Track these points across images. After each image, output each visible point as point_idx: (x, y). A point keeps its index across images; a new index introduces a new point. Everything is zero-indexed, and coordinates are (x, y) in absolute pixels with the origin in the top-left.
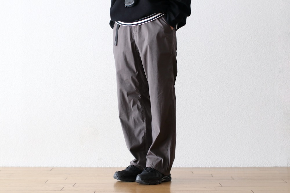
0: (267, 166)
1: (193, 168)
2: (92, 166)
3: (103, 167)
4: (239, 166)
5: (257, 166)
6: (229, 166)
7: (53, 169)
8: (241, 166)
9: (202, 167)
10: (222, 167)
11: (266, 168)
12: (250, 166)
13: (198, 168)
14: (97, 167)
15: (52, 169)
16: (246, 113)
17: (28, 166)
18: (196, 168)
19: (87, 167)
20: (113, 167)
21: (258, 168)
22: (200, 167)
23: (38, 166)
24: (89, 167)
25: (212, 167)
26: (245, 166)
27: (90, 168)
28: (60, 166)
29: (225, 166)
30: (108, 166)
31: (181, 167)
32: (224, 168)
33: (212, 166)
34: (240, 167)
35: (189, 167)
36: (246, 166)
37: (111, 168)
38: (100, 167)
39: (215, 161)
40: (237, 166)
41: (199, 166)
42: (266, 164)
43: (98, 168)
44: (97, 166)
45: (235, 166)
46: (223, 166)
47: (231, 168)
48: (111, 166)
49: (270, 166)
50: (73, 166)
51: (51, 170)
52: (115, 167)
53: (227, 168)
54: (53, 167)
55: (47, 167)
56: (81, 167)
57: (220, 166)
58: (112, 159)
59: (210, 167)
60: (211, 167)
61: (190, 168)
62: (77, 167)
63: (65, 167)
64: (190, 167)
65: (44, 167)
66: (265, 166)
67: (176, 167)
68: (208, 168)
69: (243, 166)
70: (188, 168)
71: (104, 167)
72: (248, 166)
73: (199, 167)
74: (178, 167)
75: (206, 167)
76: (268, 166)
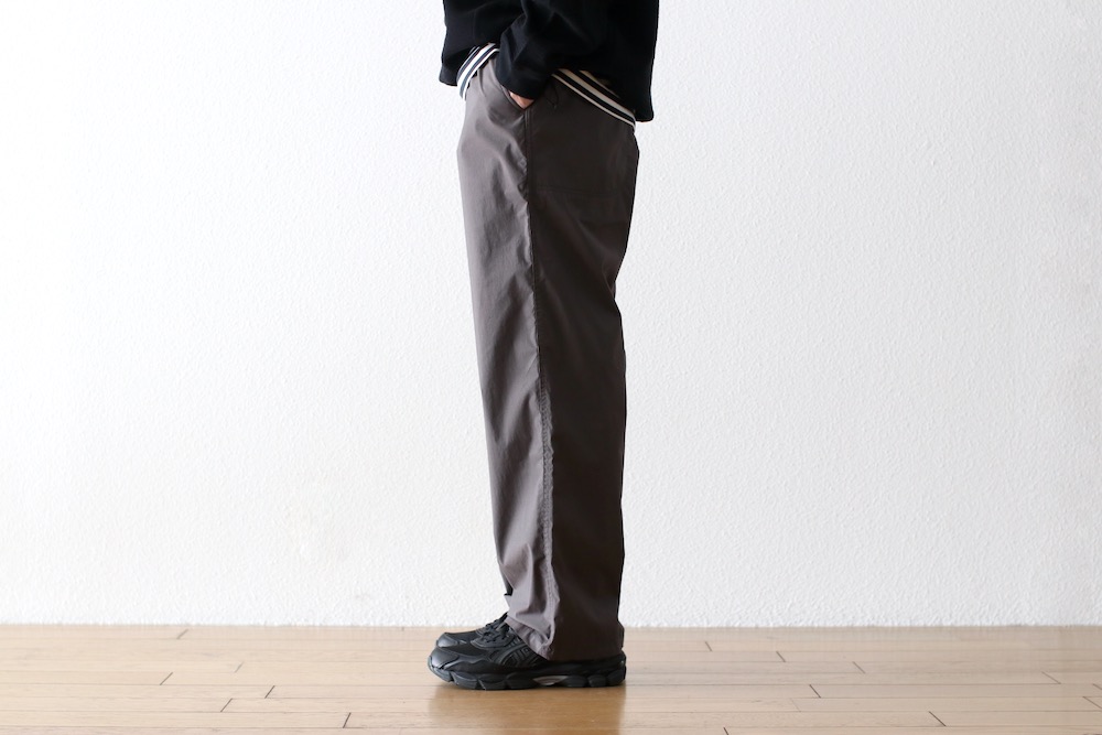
0: (985, 623)
1: (710, 630)
2: (330, 623)
3: (372, 624)
4: (882, 623)
5: (949, 624)
6: (845, 625)
7: (186, 631)
8: (889, 624)
9: (743, 625)
10: (816, 625)
11: (981, 629)
12: (921, 623)
13: (729, 630)
14: (352, 626)
15: (182, 634)
16: (908, 425)
17: (91, 622)
18: (719, 630)
19: (314, 626)
20: (410, 625)
21: (954, 630)
22: (737, 625)
23: (129, 622)
24: (321, 626)
25: (781, 628)
26: (903, 624)
27: (325, 629)
28: (211, 622)
29: (830, 624)
30: (393, 623)
31: (665, 625)
32: (824, 630)
33: (782, 624)
34: (886, 625)
35: (695, 625)
36: (908, 624)
37: (403, 628)
38: (361, 624)
39: (791, 606)
40: (873, 623)
41: (731, 624)
42: (981, 617)
43: (354, 628)
44: (349, 624)
45: (866, 624)
46: (821, 624)
47: (851, 629)
48: (402, 623)
49: (997, 623)
50: (262, 623)
51: (178, 638)
52: (418, 627)
53: (835, 630)
54: (188, 625)
55: (166, 627)
56: (290, 626)
57: (810, 624)
58: (407, 597)
59: (771, 625)
60: (776, 626)
61: (700, 630)
62: (276, 624)
63: (230, 628)
64: (698, 628)
65: (151, 627)
66: (977, 623)
67: (645, 625)
68: (767, 630)
69: (896, 624)
70: (691, 630)
71: (378, 624)
72: (916, 624)
73: (734, 628)
74: (654, 624)
75: (757, 628)
76: (990, 623)
